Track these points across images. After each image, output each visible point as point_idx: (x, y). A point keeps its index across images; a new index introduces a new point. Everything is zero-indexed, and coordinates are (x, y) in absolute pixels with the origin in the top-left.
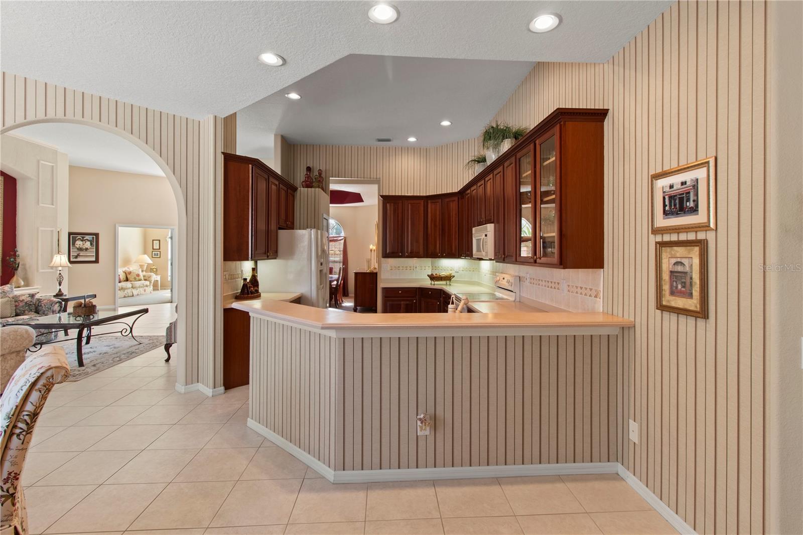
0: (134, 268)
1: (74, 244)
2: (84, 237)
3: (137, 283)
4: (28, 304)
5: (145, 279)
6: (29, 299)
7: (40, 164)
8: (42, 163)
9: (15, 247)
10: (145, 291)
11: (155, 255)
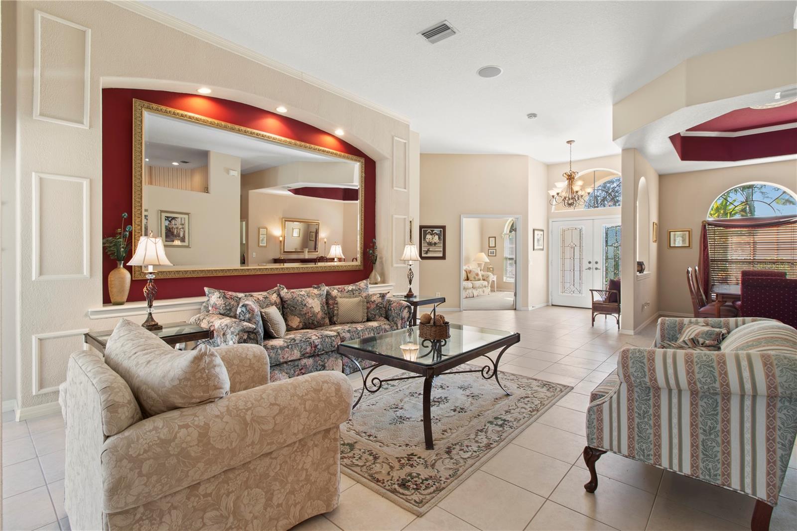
0: (472, 267)
1: (425, 238)
2: (434, 230)
3: (477, 283)
4: (378, 307)
5: (484, 278)
6: (380, 300)
7: (394, 141)
8: (396, 140)
9: (374, 237)
10: (484, 292)
11: (491, 253)
